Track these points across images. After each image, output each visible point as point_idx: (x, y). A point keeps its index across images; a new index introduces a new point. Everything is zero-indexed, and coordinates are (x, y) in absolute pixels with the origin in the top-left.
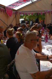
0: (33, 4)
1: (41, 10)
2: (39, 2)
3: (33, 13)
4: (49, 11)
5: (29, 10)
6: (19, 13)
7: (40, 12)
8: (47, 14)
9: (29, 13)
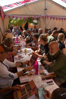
0: (25, 6)
1: (34, 14)
2: (32, 5)
3: (25, 16)
4: (43, 16)
5: (20, 14)
6: (7, 16)
7: (33, 16)
8: (41, 19)
9: (21, 16)
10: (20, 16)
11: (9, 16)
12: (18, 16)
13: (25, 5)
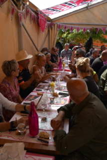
0: (88, 9)
1: (103, 24)
2: (101, 6)
3: (86, 27)
6: (56, 25)
7: (100, 27)
9: (79, 27)
10: (77, 26)
11: (60, 25)
12: (73, 26)
13: (87, 7)
